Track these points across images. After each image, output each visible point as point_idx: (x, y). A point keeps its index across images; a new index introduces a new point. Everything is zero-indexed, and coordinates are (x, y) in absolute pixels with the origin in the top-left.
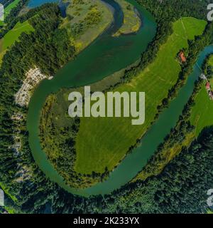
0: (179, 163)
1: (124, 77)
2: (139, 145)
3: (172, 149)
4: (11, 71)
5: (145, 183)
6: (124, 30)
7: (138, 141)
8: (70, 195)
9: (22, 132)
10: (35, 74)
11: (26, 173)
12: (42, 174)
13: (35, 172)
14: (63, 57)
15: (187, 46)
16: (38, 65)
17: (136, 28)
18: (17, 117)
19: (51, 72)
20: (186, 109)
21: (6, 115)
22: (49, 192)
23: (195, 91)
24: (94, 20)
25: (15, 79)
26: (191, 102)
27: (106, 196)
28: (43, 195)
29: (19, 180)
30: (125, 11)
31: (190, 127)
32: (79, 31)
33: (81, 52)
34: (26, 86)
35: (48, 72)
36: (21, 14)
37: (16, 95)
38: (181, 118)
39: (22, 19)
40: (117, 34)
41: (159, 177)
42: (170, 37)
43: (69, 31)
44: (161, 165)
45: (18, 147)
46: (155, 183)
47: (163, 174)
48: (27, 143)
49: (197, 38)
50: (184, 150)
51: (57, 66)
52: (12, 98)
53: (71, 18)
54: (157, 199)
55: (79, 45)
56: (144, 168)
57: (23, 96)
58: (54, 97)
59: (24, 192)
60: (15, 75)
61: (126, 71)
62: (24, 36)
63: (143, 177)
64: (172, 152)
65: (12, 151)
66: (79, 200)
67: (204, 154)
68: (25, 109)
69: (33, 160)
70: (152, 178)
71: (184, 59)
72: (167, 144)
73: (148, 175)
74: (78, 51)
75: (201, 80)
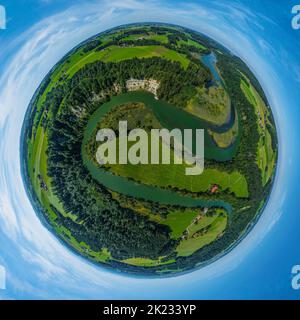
0: (136, 218)
2: (136, 184)
3: (143, 209)
4: (148, 67)
5: (112, 199)
6: (216, 136)
7: (139, 182)
8: (80, 151)
9: (108, 96)
10: (154, 85)
11: (80, 113)
12: (85, 124)
13: (85, 119)
15: (223, 189)
16: (161, 85)
17: (221, 145)
18: (117, 88)
20: (176, 207)
21: (114, 79)
22: (75, 135)
23: (193, 208)
24: (214, 110)
25: (143, 73)
26: (184, 208)
27: (90, 176)
28: (71, 131)
29: (73, 110)
30: (231, 131)
31: (165, 215)
32: (201, 103)
33: (185, 112)
34: (142, 83)
35: (160, 94)
36: (193, 54)
37: (132, 79)
38: (169, 206)
39: (189, 57)
41: (119, 208)
42: (225, 174)
43: (197, 96)
44: (129, 206)
45: (96, 98)
46: (114, 206)
47: (123, 209)
48: (102, 104)
49: (233, 194)
50: (147, 217)
51: (167, 99)
52: (129, 77)
53: (207, 92)
54: (104, 213)
55: (190, 108)
56: (121, 194)
57: (133, 84)
58: (144, 107)
59: (66, 117)
60: (146, 72)
62: (178, 64)
63: (115, 196)
64: (141, 210)
65: (91, 96)
66: (79, 158)
67: (149, 233)
68: (125, 90)
69: (91, 113)
70: (117, 203)
71: (213, 191)
72: (146, 204)
73: (118, 199)
74: (185, 109)
75: (202, 209)
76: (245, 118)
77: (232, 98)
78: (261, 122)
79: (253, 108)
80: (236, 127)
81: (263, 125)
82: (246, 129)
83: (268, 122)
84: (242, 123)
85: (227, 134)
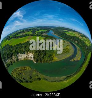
1: (65, 79)
4: (26, 47)
6: (75, 59)
9: (11, 62)
10: (31, 56)
14: (46, 59)
16: (35, 54)
17: (79, 59)
18: (14, 58)
19: (37, 61)
24: (66, 51)
25: (24, 50)
30: (78, 51)
34: (25, 56)
35: (36, 59)
37: (20, 54)
39: (42, 36)
40: (72, 60)
51: (41, 60)
52: (18, 53)
57: (21, 57)
58: (30, 69)
60: (25, 49)
61: (68, 77)
68: (18, 60)
74: (54, 61)
76: (77, 42)
77: (68, 40)
78: (80, 37)
79: (75, 36)
80: (78, 48)
81: (81, 37)
82: (80, 44)
83: (81, 35)
84: (78, 44)
85: (78, 53)
